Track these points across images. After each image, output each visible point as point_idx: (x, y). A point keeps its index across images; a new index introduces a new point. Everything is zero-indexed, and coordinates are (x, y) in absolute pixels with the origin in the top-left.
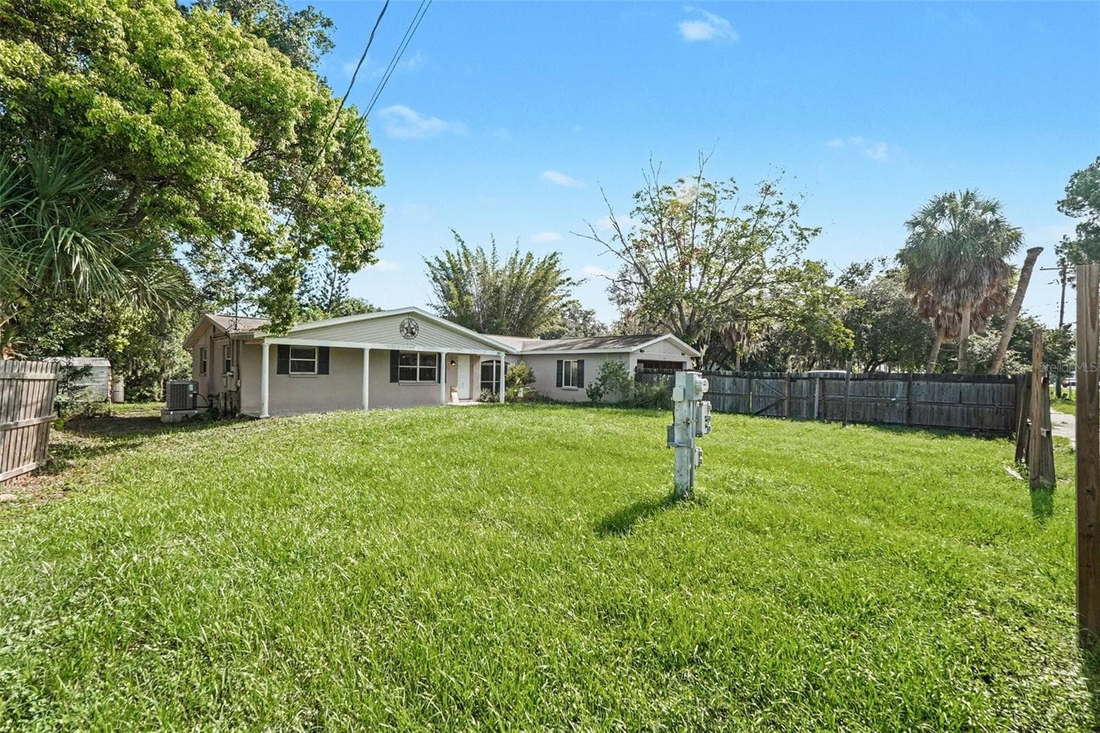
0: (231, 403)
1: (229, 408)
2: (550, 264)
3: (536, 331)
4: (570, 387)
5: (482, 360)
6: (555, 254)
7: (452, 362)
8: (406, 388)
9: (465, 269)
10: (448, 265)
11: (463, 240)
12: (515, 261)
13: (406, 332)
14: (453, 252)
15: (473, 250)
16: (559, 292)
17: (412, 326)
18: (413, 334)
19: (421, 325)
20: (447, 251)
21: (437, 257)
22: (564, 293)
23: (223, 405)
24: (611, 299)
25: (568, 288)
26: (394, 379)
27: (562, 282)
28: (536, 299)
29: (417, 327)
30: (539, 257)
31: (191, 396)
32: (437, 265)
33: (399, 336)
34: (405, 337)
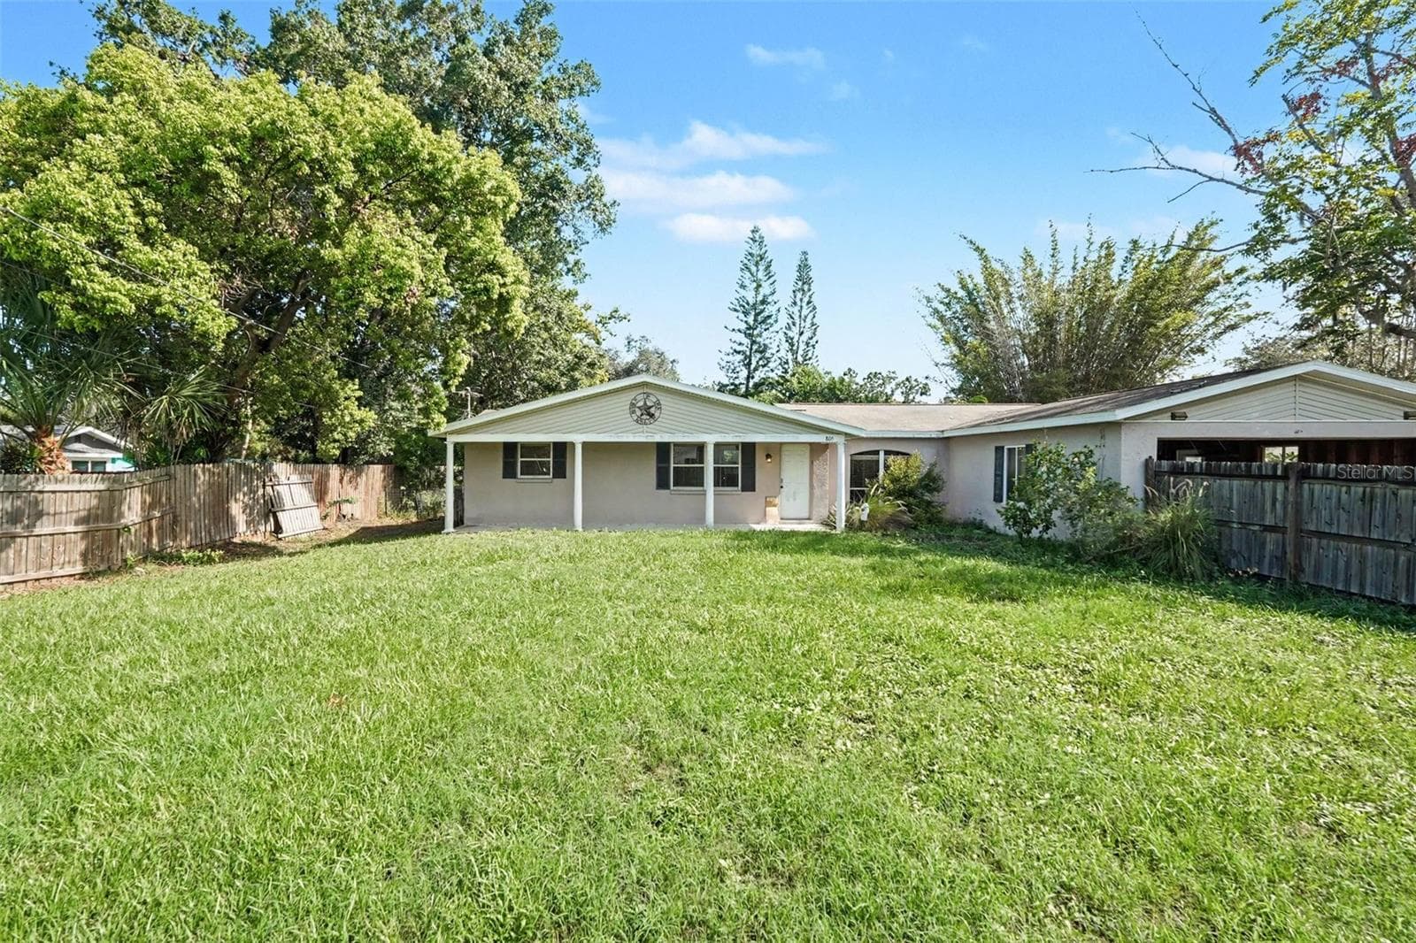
7: (768, 456)
8: (683, 499)
13: (639, 413)
17: (649, 404)
18: (652, 416)
19: (665, 400)
26: (662, 484)
29: (658, 405)
33: (629, 420)
34: (639, 421)
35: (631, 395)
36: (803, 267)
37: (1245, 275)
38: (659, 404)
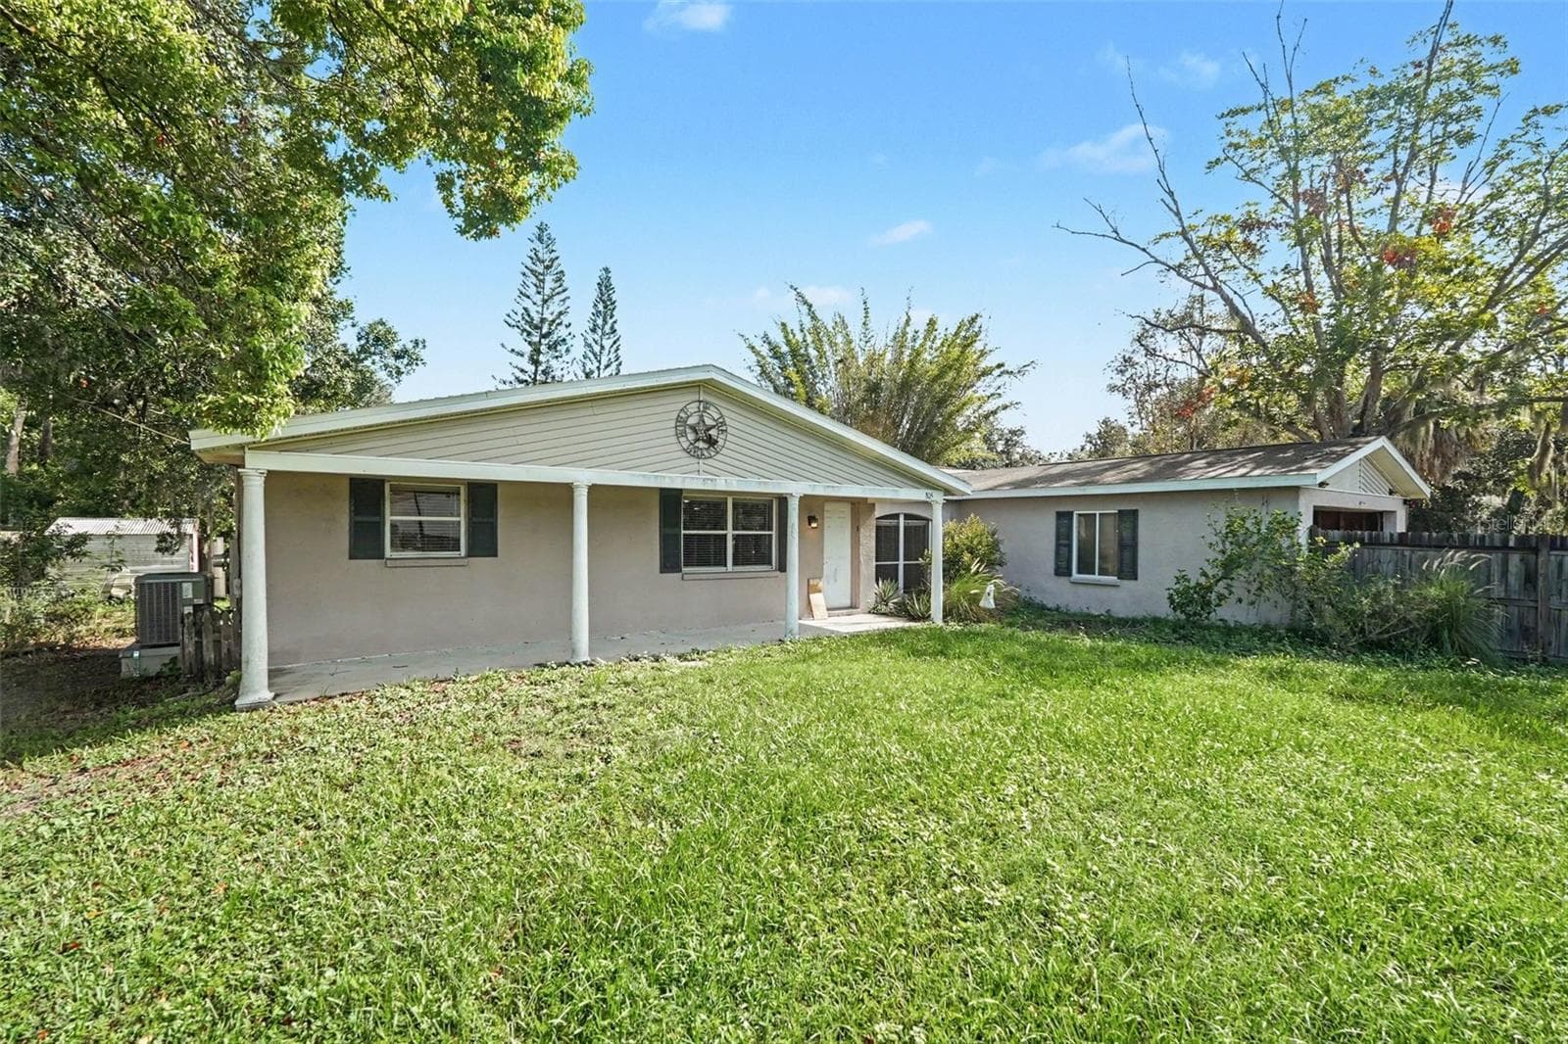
0: (217, 643)
1: (209, 656)
2: (968, 334)
3: (953, 456)
4: (1096, 577)
5: (878, 513)
6: (973, 320)
7: (811, 519)
8: (699, 586)
9: (813, 353)
10: (785, 349)
11: (809, 301)
12: (904, 334)
13: (691, 436)
14: (793, 325)
15: (827, 320)
16: (983, 387)
17: (709, 422)
18: (711, 442)
19: (734, 419)
20: (783, 325)
21: (766, 336)
22: (992, 391)
23: (191, 649)
24: (1113, 388)
25: (999, 381)
26: (669, 564)
27: (986, 373)
28: (941, 402)
29: (721, 425)
30: (947, 325)
31: (188, 610)
32: (765, 350)
33: (673, 448)
34: (693, 452)
35: (674, 405)
36: (605, 286)
37: (1002, 369)
38: (724, 423)
